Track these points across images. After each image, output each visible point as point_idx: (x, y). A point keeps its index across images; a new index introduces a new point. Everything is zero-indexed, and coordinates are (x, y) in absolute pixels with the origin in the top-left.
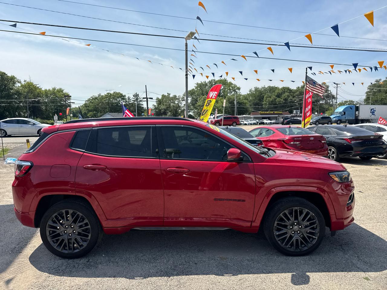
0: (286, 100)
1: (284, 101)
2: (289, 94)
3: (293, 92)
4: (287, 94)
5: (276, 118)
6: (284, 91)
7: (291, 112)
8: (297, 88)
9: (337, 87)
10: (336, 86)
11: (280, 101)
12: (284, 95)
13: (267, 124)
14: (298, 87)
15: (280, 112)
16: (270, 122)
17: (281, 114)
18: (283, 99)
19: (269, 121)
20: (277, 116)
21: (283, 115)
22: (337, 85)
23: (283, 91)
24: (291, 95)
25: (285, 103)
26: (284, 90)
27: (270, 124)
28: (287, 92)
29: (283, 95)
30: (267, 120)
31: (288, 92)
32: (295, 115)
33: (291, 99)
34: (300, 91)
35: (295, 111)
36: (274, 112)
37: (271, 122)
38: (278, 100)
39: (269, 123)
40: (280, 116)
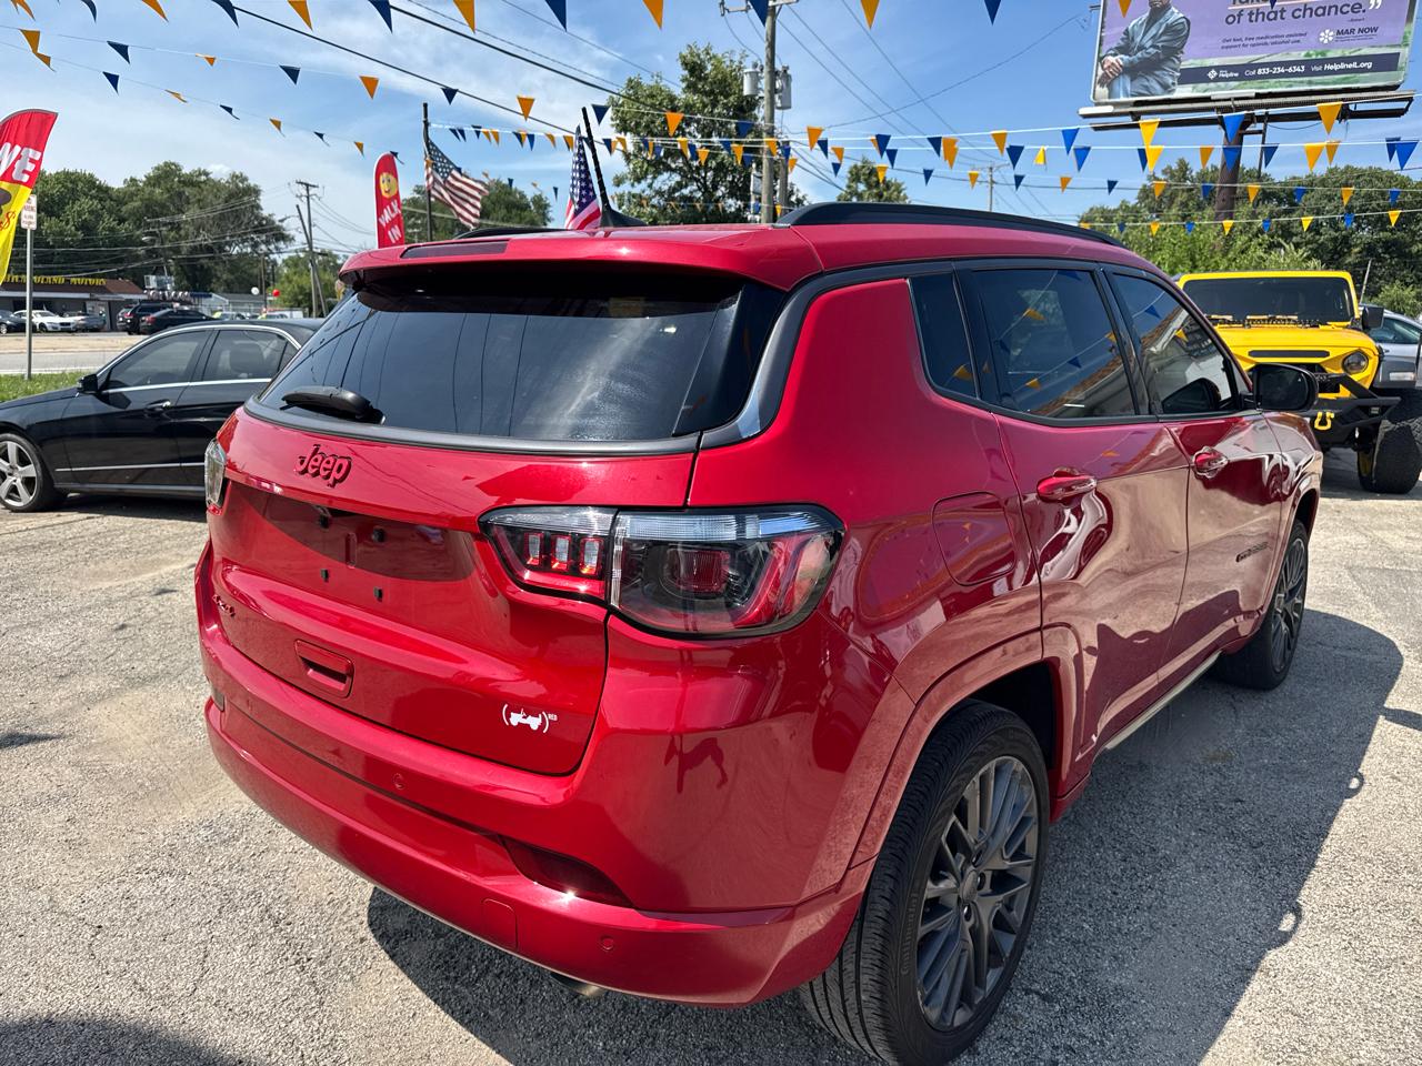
0: (85, 227)
1: (80, 235)
2: (99, 206)
3: (114, 196)
4: (85, 204)
5: (79, 306)
6: (73, 190)
7: (141, 285)
8: (125, 181)
9: (308, 198)
10: (305, 193)
11: (61, 233)
12: (76, 208)
13: (47, 331)
14: (133, 180)
15: (98, 282)
16: (62, 324)
17: (103, 290)
18: (71, 223)
19: (57, 320)
20: (86, 296)
21: (109, 292)
22: (308, 190)
23: (66, 187)
24: (110, 213)
25: (84, 242)
26: (70, 185)
27: (62, 331)
28: (86, 195)
29: (72, 210)
30: (43, 315)
31: (92, 198)
32: (158, 295)
33: (112, 230)
34: (147, 196)
35: (153, 278)
36: (67, 281)
37: (69, 324)
38: (50, 227)
39: (60, 328)
40: (97, 296)
